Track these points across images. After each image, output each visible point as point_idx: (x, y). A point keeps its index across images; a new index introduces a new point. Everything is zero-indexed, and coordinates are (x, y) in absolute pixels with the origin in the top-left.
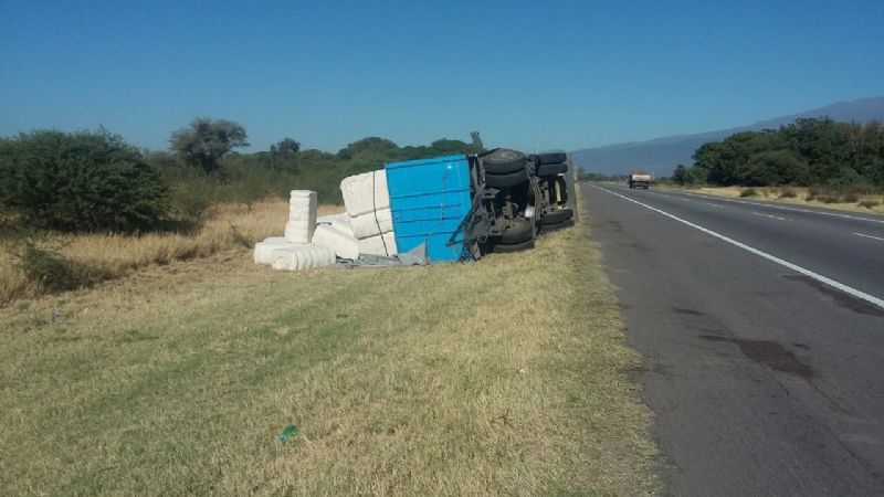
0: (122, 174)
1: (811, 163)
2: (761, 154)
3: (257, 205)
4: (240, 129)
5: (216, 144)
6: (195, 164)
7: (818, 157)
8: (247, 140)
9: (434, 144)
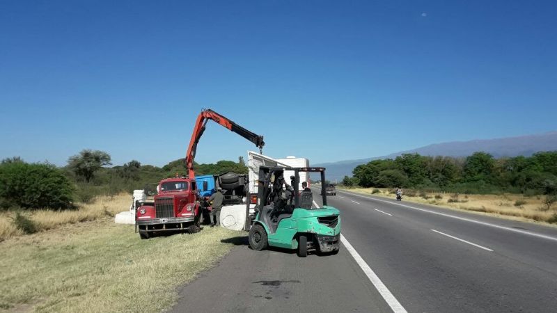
0: (55, 183)
1: (409, 176)
2: (384, 172)
3: (116, 197)
4: (108, 156)
5: (93, 163)
6: (81, 174)
7: (412, 173)
8: (111, 162)
9: (218, 163)
